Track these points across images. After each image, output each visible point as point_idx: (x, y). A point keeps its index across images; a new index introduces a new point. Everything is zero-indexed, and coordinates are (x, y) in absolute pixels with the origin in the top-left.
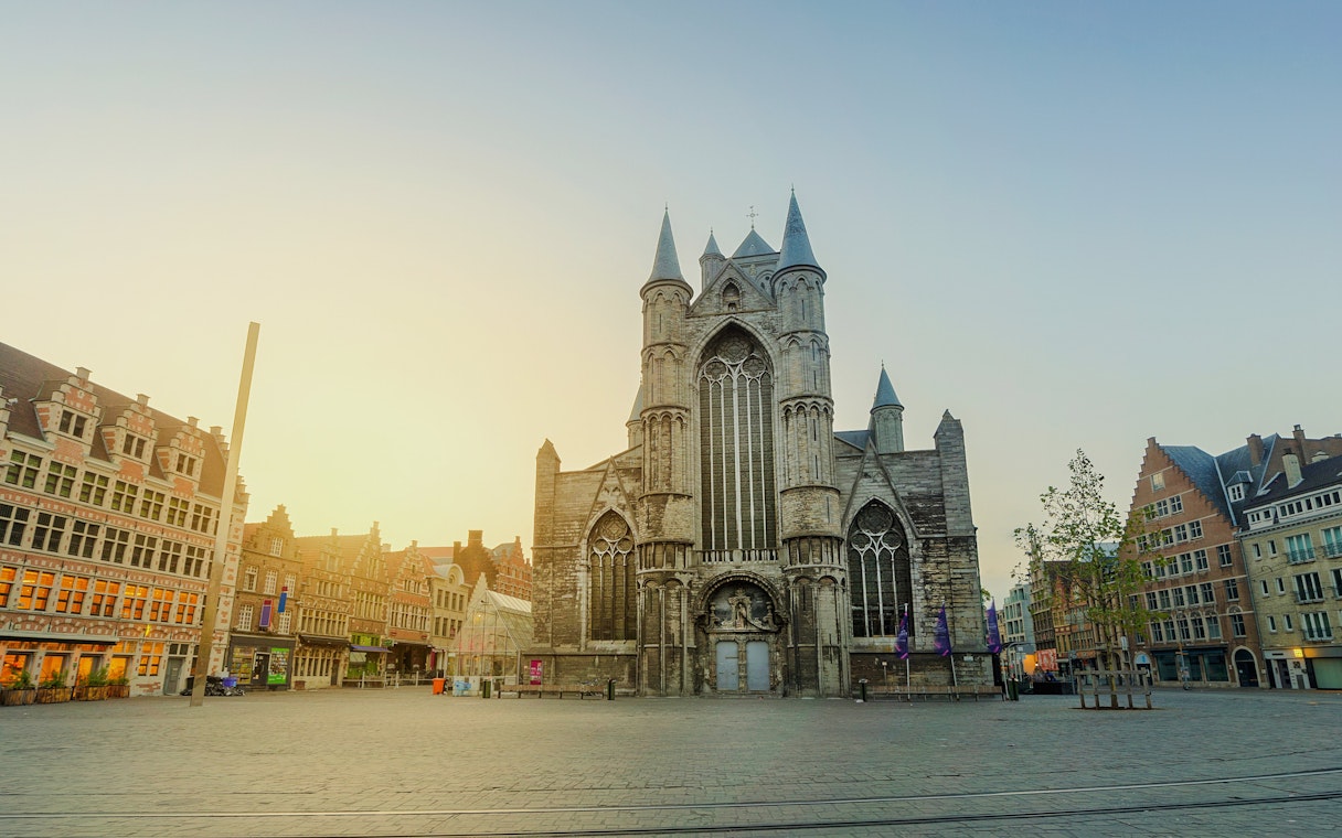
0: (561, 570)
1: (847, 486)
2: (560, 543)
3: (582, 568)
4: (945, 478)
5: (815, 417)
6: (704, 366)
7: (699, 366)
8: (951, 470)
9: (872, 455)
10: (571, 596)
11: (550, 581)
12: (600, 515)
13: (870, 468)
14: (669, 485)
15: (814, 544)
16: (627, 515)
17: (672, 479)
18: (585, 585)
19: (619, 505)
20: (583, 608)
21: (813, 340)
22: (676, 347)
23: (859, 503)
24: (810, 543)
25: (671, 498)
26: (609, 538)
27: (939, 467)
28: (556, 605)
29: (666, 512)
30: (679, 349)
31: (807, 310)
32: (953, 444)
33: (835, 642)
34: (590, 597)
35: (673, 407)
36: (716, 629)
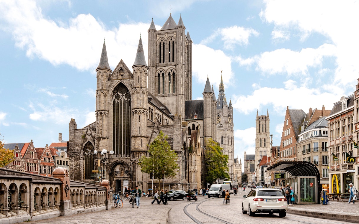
0: (76, 159)
1: (149, 135)
2: (76, 151)
3: (82, 159)
4: (174, 134)
5: (140, 115)
6: (114, 96)
7: (113, 96)
8: (176, 131)
9: (156, 126)
10: (79, 167)
11: (73, 162)
12: (86, 142)
13: (156, 130)
14: (102, 135)
15: (137, 153)
16: (93, 143)
17: (102, 133)
18: (83, 163)
19: (91, 140)
20: (82, 170)
21: (141, 90)
22: (104, 91)
23: (152, 141)
24: (136, 153)
25: (102, 139)
26: (89, 149)
27: (173, 130)
28: (76, 169)
29: (100, 143)
30: (105, 92)
31: (140, 80)
32: (177, 123)
33: (141, 181)
34: (84, 167)
35: (103, 111)
36: (116, 176)
